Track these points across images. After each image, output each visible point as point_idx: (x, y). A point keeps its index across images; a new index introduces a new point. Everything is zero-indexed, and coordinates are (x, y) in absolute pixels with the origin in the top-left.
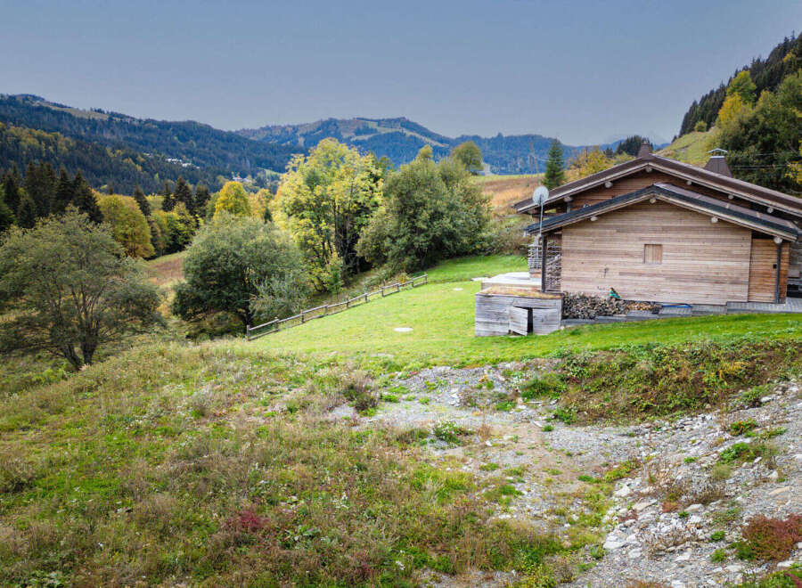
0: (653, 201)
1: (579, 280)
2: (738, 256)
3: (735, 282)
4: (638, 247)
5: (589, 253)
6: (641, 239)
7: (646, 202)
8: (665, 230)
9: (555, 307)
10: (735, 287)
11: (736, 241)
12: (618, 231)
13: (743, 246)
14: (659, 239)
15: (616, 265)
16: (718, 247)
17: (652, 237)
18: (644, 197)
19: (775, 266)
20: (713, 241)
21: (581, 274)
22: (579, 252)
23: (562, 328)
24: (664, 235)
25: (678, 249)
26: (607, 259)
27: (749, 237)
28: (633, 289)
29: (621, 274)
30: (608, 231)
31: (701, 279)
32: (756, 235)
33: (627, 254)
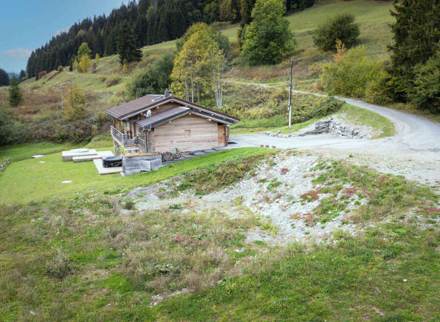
0: (190, 114)
1: (162, 146)
2: (214, 132)
3: (214, 141)
4: (182, 131)
5: (165, 135)
6: (183, 128)
7: (188, 114)
8: (192, 124)
9: (159, 158)
10: (214, 143)
11: (213, 127)
12: (175, 126)
13: (215, 128)
14: (189, 128)
15: (176, 139)
16: (209, 129)
17: (187, 127)
18: (187, 113)
19: (224, 134)
20: (206, 127)
21: (163, 143)
22: (161, 135)
23: (163, 166)
24: (191, 126)
25: (197, 131)
26: (172, 137)
27: (217, 125)
28: (182, 148)
29: (177, 142)
30: (171, 126)
31: (204, 141)
32: (219, 124)
33: (179, 135)
